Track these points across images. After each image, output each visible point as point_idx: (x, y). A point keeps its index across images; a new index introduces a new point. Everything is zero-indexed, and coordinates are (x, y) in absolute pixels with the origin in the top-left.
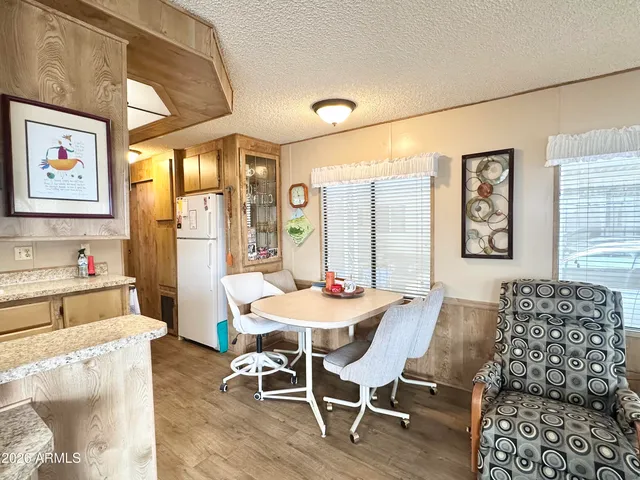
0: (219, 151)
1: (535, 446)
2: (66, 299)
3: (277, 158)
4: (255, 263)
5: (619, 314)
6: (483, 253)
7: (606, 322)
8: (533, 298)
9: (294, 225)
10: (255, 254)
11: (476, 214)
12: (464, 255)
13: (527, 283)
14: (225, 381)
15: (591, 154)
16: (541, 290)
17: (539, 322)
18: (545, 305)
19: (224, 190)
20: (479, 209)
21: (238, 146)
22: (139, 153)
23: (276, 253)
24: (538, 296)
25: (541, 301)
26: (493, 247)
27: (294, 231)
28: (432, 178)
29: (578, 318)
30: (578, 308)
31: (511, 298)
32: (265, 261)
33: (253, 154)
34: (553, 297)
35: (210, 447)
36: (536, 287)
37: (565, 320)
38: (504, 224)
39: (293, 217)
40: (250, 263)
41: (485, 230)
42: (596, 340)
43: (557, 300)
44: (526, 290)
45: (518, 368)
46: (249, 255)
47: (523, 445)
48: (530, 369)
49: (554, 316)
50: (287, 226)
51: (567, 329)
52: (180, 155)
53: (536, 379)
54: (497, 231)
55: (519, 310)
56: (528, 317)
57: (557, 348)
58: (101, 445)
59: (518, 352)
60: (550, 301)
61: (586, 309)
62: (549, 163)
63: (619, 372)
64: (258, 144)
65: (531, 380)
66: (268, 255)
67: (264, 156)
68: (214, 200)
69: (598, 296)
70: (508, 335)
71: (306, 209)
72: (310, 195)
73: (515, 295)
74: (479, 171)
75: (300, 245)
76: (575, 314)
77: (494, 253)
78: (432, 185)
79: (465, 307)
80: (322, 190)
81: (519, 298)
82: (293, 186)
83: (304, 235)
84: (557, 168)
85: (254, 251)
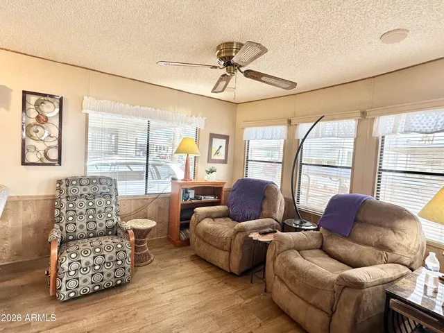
5: (116, 189)
6: (40, 162)
7: (112, 194)
8: (79, 187)
11: (34, 134)
12: (23, 163)
13: (74, 179)
15: (104, 112)
16: (83, 182)
17: (81, 200)
18: (85, 190)
20: (37, 132)
24: (81, 185)
25: (83, 187)
26: (48, 158)
29: (101, 193)
30: (100, 189)
31: (65, 188)
34: (89, 184)
36: (79, 181)
37: (95, 196)
38: (56, 143)
41: (41, 147)
42: (109, 203)
43: (91, 186)
44: (74, 183)
45: (71, 228)
47: (84, 260)
48: (78, 226)
49: (89, 194)
51: (96, 200)
53: (82, 231)
54: (50, 147)
55: (70, 195)
56: (76, 197)
57: (91, 211)
59: (71, 219)
60: (87, 187)
61: (104, 188)
62: (84, 111)
63: (117, 215)
65: (79, 232)
69: (109, 182)
70: (63, 211)
73: (67, 186)
74: (37, 105)
76: (99, 192)
77: (48, 162)
79: (24, 201)
81: (69, 188)
84: (87, 114)
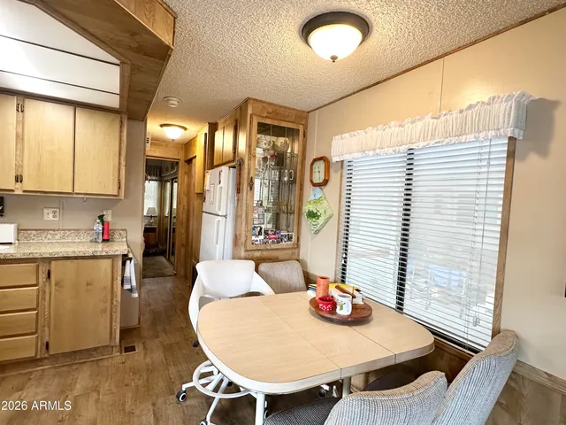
0: (236, 121)
2: (53, 263)
3: (301, 128)
4: (262, 247)
9: (312, 208)
10: (262, 237)
14: (184, 387)
19: (236, 163)
21: (250, 111)
22: (185, 129)
23: (290, 238)
27: (312, 215)
32: (276, 246)
33: (268, 121)
39: (312, 198)
40: (254, 247)
46: (254, 238)
50: (306, 208)
52: (213, 128)
64: (277, 110)
66: (280, 240)
67: (284, 124)
68: (226, 173)
71: (326, 189)
72: (332, 170)
75: (317, 232)
78: (511, 155)
80: (346, 164)
82: (315, 160)
83: (321, 221)
85: (260, 233)
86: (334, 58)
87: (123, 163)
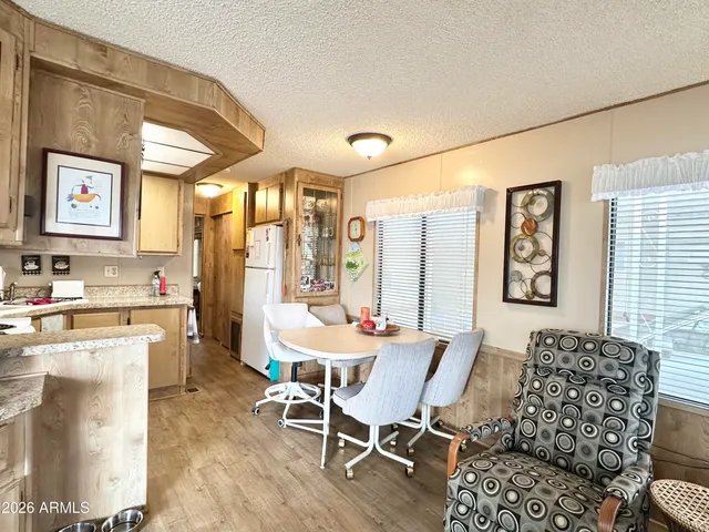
0: (282, 185)
1: (493, 504)
2: (133, 312)
3: (339, 192)
4: (309, 294)
5: (652, 378)
6: (525, 298)
7: (632, 385)
8: (555, 350)
9: (350, 259)
10: (309, 286)
12: (506, 299)
13: (552, 334)
14: (257, 404)
15: (639, 187)
16: (565, 343)
17: (558, 379)
18: (566, 360)
19: (282, 220)
20: (522, 249)
21: (296, 179)
22: (221, 186)
23: (332, 287)
24: (560, 348)
25: (562, 354)
26: (535, 293)
27: (351, 265)
28: (478, 213)
29: (600, 377)
30: (599, 366)
32: (322, 293)
33: (312, 187)
34: (575, 351)
35: (219, 457)
37: (586, 379)
38: (547, 266)
39: (350, 251)
40: (302, 295)
41: (527, 272)
42: (617, 405)
43: (579, 354)
44: (549, 341)
45: (528, 427)
46: (302, 286)
47: (483, 500)
48: (539, 431)
49: (574, 372)
50: (345, 261)
51: (587, 388)
52: (254, 188)
53: (545, 443)
54: (539, 274)
55: (540, 364)
56: (549, 371)
57: (572, 409)
58: (100, 422)
59: (531, 409)
60: (571, 355)
61: (609, 367)
62: (597, 197)
63: (641, 448)
64: (319, 178)
65: (540, 443)
66: (323, 288)
67: (324, 189)
68: (274, 232)
69: (626, 354)
70: (525, 390)
71: (361, 243)
72: (366, 228)
73: (537, 345)
74: (525, 206)
75: (355, 280)
76: (595, 373)
77: (537, 299)
78: (478, 221)
79: (505, 358)
80: (378, 223)
81: (541, 349)
82: (352, 220)
83: (359, 270)
85: (307, 283)
86: (369, 158)
87: (181, 223)
